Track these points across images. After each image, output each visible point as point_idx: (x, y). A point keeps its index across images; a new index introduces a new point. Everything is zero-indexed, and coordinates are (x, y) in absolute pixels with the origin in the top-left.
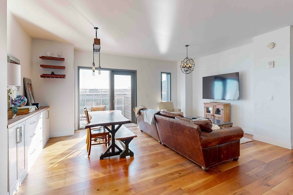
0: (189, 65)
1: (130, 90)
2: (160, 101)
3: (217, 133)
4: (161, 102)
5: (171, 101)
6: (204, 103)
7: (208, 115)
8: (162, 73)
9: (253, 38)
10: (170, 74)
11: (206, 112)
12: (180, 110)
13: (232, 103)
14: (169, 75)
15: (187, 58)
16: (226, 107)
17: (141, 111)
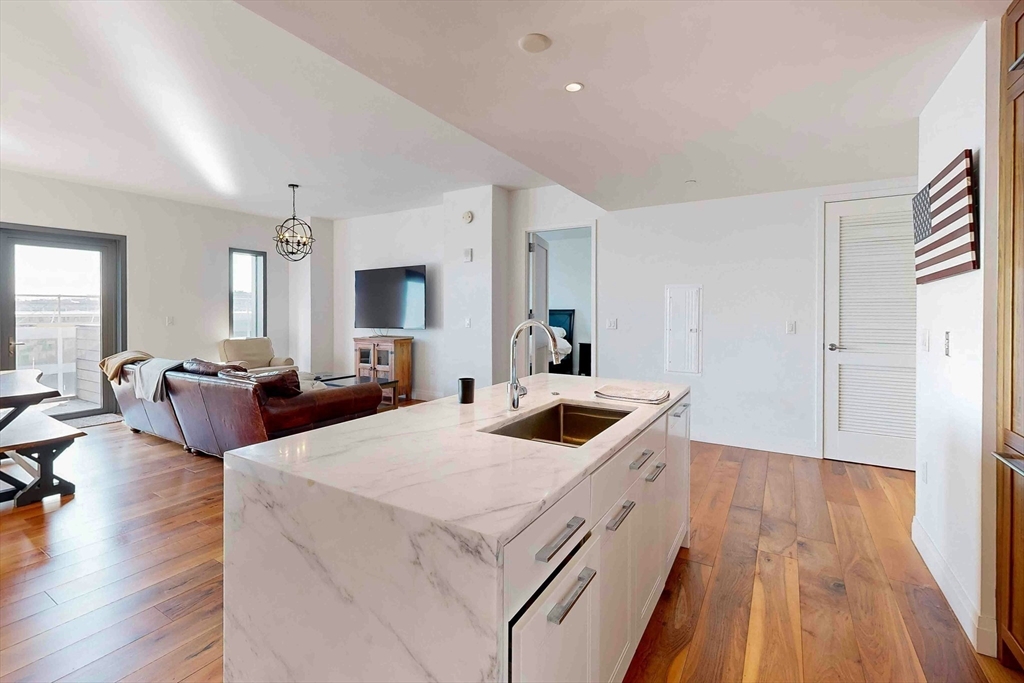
0: (299, 238)
1: (98, 300)
2: (226, 336)
3: (312, 398)
4: (228, 340)
5: (265, 335)
6: (355, 340)
7: (364, 369)
8: (232, 250)
9: (445, 194)
10: (264, 254)
11: (358, 361)
12: (290, 361)
13: (417, 336)
14: (261, 259)
15: (294, 219)
16: (402, 345)
17: (128, 368)
